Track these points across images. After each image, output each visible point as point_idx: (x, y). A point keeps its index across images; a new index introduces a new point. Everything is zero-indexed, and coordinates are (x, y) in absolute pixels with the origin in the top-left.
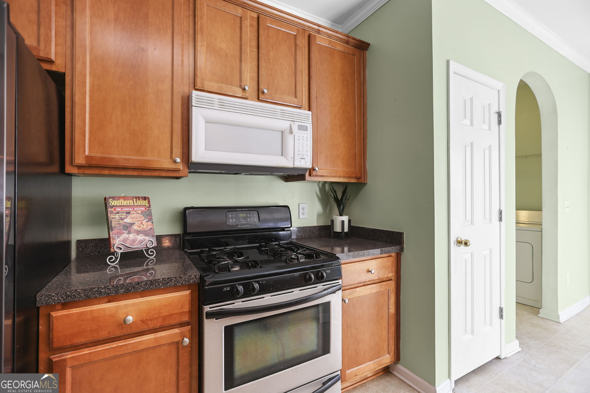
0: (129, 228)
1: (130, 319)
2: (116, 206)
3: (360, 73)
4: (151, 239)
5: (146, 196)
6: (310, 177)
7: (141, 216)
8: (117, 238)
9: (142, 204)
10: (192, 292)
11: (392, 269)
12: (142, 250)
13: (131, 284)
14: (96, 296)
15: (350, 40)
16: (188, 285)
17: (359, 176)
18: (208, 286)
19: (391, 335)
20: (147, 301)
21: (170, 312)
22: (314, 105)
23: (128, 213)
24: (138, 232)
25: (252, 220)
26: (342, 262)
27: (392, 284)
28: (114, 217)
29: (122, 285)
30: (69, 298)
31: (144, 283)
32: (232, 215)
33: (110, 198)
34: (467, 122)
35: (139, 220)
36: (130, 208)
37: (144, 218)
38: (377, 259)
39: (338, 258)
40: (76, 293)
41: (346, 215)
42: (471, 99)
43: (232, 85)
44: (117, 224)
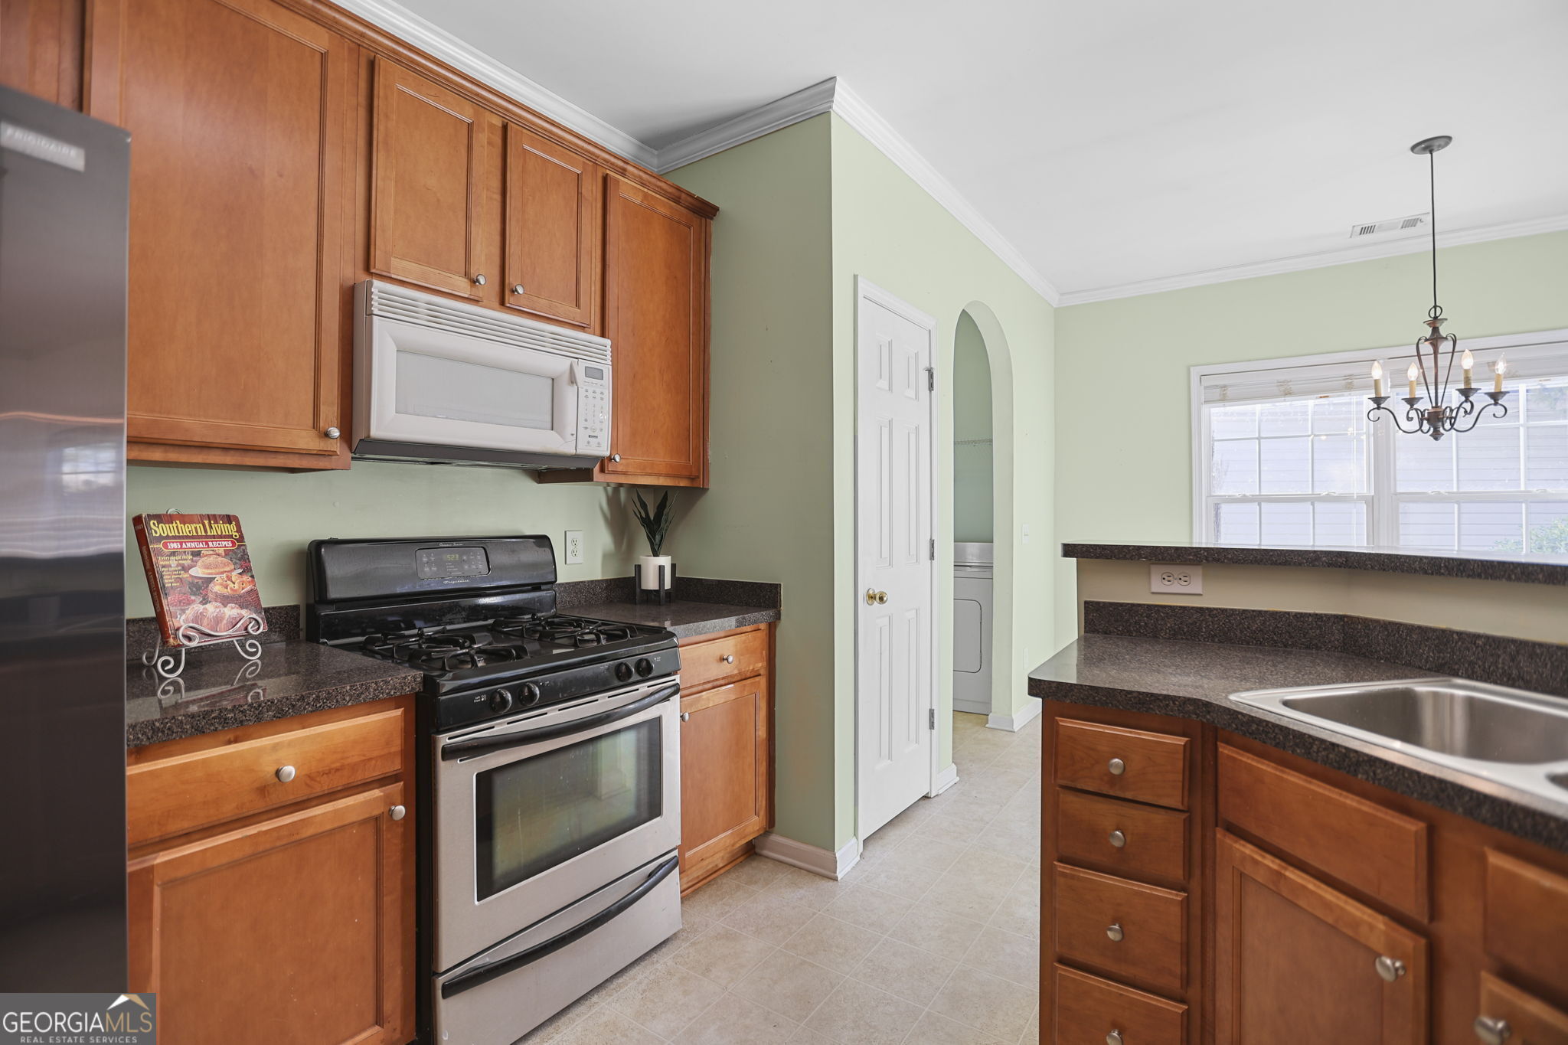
0: (203, 590)
1: (290, 771)
2: (168, 537)
3: (700, 264)
4: (254, 616)
5: (231, 513)
6: (602, 475)
7: (225, 560)
8: (180, 614)
9: (224, 533)
10: (405, 713)
11: (762, 653)
12: (232, 641)
13: (287, 699)
14: (217, 728)
15: (683, 196)
16: (401, 696)
17: (695, 473)
18: (446, 693)
19: (760, 779)
20: (319, 734)
21: (364, 756)
22: (611, 324)
23: (197, 554)
24: (225, 600)
25: (474, 567)
26: (681, 642)
27: (763, 681)
28: (167, 563)
29: (269, 703)
30: (160, 734)
31: (314, 696)
32: (428, 556)
33: (150, 517)
34: (884, 384)
35: (222, 570)
36: (199, 542)
37: (232, 567)
38: (736, 636)
39: (673, 635)
40: (174, 723)
41: (667, 554)
42: (890, 343)
43: (448, 270)
44: (176, 582)
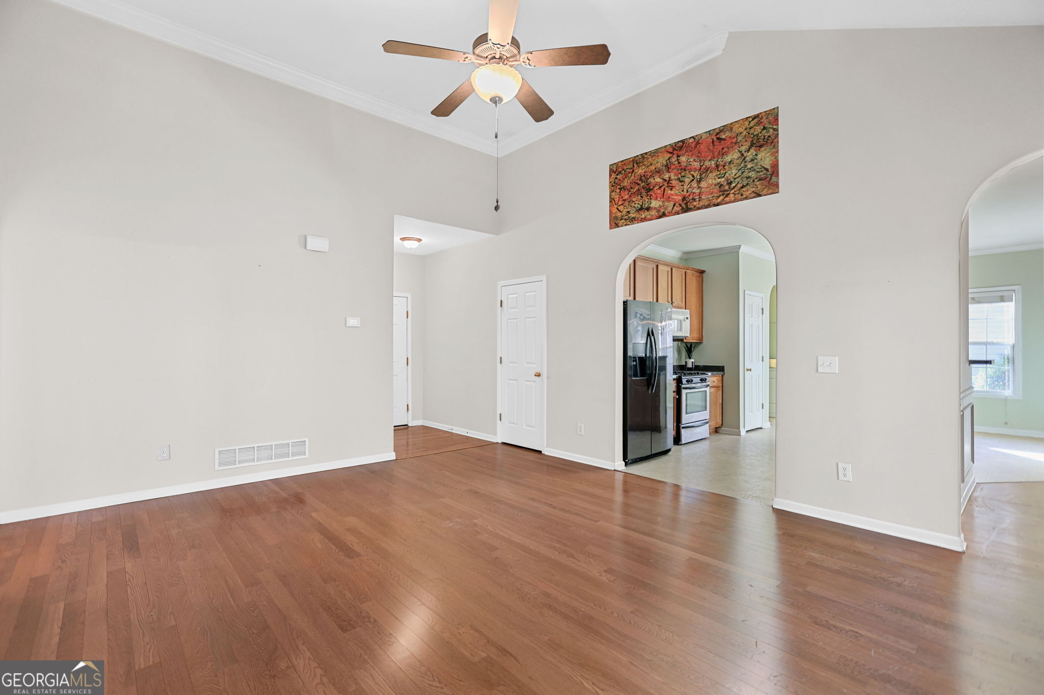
11: (720, 380)
17: (700, 339)
22: (687, 307)
27: (721, 387)
34: (751, 315)
38: (713, 377)
41: (693, 359)
42: (752, 304)
